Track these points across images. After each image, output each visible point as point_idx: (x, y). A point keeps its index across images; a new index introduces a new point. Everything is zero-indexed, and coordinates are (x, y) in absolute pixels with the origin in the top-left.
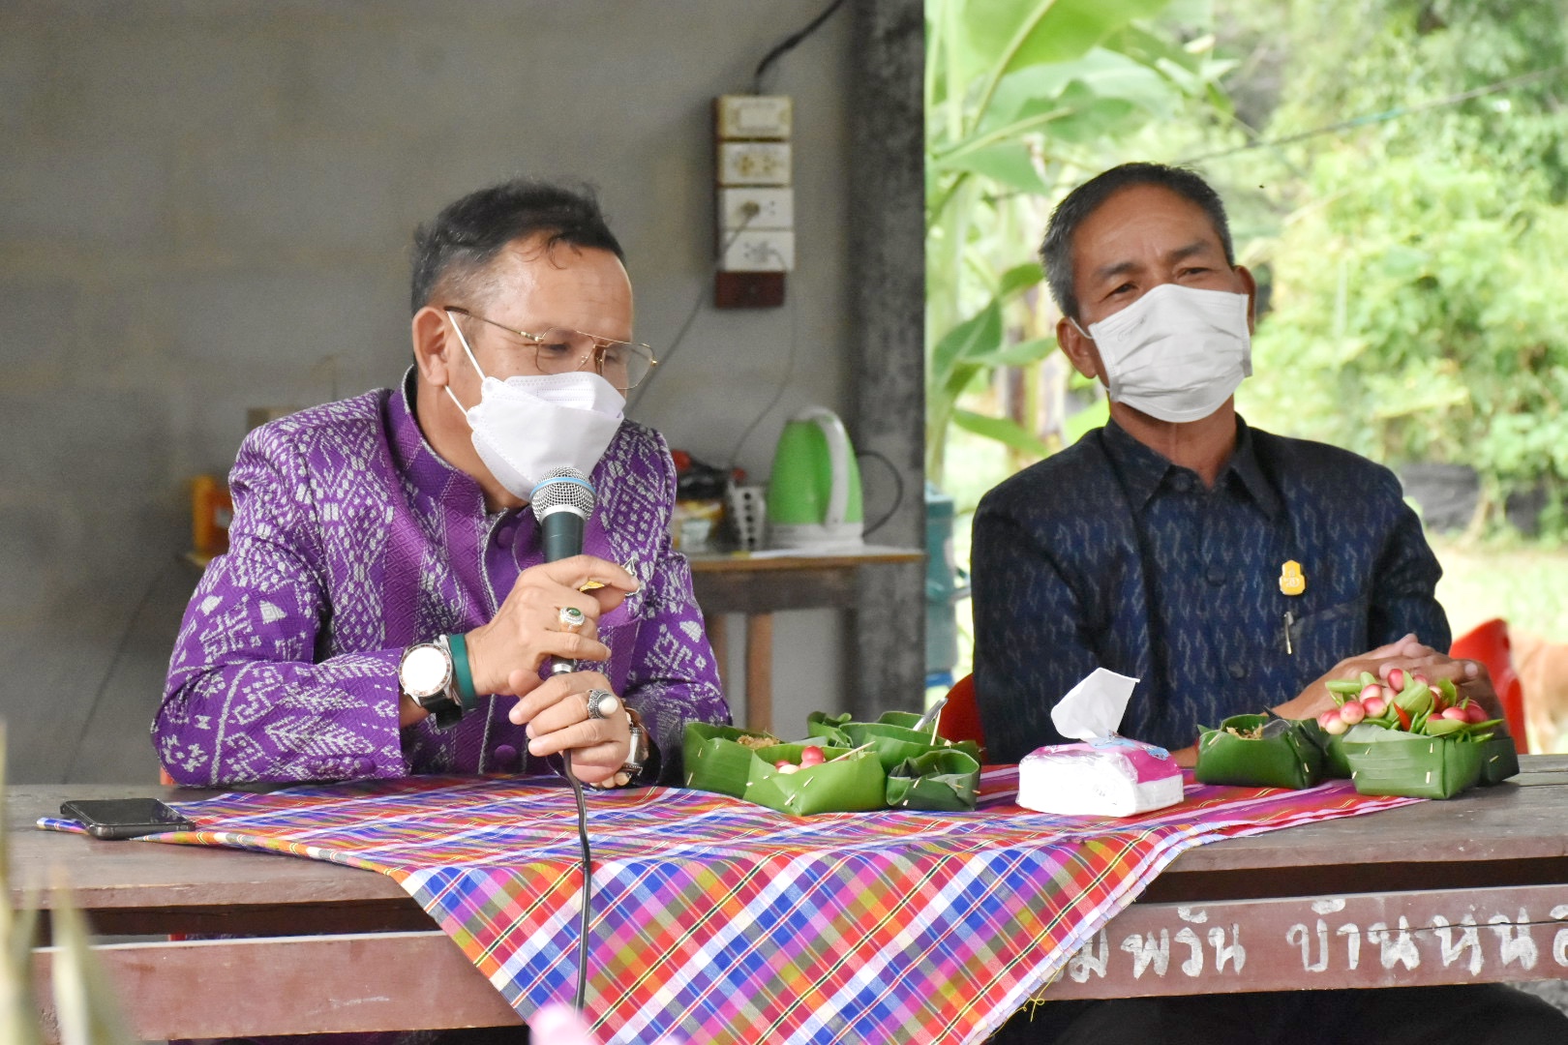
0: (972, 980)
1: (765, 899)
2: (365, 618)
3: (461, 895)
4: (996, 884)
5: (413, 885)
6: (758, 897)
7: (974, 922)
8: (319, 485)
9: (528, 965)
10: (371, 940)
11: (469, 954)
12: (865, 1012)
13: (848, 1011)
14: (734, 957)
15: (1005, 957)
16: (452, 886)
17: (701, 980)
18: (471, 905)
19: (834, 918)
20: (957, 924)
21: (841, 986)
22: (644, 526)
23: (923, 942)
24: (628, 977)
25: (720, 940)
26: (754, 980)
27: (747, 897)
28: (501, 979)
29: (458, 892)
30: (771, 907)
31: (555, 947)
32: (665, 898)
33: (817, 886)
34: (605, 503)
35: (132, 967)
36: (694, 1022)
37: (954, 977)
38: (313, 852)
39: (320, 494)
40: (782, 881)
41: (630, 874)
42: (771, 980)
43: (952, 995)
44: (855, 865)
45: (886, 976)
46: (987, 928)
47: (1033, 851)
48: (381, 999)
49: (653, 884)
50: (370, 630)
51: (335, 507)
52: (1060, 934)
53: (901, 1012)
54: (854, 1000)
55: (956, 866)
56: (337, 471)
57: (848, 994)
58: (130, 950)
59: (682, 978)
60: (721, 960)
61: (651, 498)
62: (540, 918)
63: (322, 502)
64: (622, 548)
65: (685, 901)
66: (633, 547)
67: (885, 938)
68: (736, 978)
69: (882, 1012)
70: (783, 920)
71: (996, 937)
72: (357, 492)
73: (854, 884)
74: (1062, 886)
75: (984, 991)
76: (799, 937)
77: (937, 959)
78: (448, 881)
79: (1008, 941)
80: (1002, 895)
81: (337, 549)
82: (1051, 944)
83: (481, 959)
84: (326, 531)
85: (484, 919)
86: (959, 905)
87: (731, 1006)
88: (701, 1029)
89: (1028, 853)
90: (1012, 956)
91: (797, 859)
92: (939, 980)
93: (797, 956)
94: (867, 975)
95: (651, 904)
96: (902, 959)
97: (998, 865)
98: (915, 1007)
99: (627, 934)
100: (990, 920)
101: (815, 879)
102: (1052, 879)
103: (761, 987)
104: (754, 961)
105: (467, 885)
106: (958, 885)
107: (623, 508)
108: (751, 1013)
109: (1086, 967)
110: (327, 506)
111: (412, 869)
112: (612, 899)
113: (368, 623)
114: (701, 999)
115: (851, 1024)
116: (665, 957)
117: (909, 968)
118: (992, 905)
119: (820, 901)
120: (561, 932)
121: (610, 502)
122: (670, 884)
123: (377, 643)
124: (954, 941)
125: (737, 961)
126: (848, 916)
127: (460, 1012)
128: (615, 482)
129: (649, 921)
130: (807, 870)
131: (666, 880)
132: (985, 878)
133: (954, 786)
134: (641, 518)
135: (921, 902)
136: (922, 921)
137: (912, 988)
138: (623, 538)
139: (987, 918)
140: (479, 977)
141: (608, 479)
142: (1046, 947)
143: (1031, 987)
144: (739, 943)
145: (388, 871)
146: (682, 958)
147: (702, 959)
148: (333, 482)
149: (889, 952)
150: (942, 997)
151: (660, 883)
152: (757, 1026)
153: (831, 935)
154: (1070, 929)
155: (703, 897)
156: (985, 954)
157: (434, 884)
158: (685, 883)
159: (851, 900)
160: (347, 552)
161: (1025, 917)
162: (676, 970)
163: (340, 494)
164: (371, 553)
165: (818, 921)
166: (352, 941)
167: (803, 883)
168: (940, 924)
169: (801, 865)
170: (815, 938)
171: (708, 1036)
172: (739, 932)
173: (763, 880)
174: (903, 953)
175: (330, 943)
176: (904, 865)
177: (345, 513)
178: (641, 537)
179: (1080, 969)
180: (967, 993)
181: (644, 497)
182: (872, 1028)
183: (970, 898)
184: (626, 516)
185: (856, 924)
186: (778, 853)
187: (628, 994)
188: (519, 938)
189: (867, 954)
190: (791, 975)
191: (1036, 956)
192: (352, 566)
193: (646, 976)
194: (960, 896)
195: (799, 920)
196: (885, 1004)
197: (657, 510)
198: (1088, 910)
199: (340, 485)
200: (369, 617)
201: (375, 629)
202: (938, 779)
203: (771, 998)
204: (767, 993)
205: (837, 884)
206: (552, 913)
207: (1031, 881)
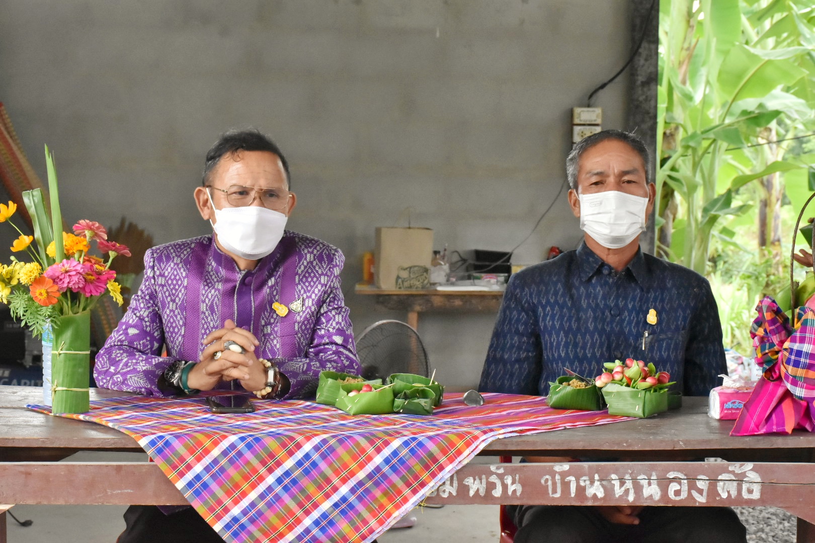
0: (393, 493)
1: (299, 455)
2: (174, 325)
3: (164, 448)
4: (404, 452)
5: (143, 443)
6: (296, 454)
7: (394, 469)
8: (158, 269)
9: (192, 479)
10: (125, 465)
11: (166, 474)
12: (343, 506)
13: (336, 505)
14: (285, 479)
15: (408, 485)
16: (160, 444)
17: (270, 489)
18: (168, 453)
19: (330, 464)
20: (386, 469)
21: (333, 494)
22: (312, 284)
23: (370, 476)
24: (237, 486)
25: (279, 472)
26: (294, 490)
27: (291, 453)
28: (180, 485)
29: (163, 446)
30: (302, 458)
31: (205, 472)
32: (254, 453)
33: (323, 449)
34: (300, 271)
35: (22, 472)
36: (266, 507)
37: (385, 493)
38: (110, 425)
39: (158, 273)
40: (307, 447)
41: (240, 441)
42: (302, 490)
43: (384, 500)
44: (341, 441)
45: (353, 491)
46: (400, 471)
47: (423, 437)
48: (129, 491)
49: (249, 446)
50: (176, 330)
51: (163, 279)
52: (433, 475)
53: (359, 506)
54: (338, 501)
55: (387, 443)
56: (167, 264)
57: (335, 498)
58: (21, 465)
59: (262, 488)
60: (279, 481)
61: (320, 272)
62: (199, 459)
63: (158, 276)
64: (300, 292)
65: (263, 454)
66: (305, 292)
67: (352, 474)
68: (286, 488)
69: (351, 506)
70: (307, 464)
71: (404, 475)
72: (173, 273)
73: (340, 450)
74: (435, 454)
75: (399, 499)
76: (314, 472)
77: (377, 484)
78: (159, 442)
79: (410, 477)
80: (407, 457)
81: (162, 296)
82: (429, 479)
83: (171, 476)
84: (159, 288)
85: (174, 458)
86: (387, 461)
87: (283, 501)
88: (269, 510)
89: (421, 439)
90: (412, 484)
91: (315, 437)
92: (378, 493)
93: (314, 481)
94: (344, 490)
95: (248, 455)
96: (360, 484)
97: (406, 444)
98: (365, 505)
99: (237, 468)
100: (400, 468)
101: (322, 447)
102: (430, 451)
103: (297, 493)
104: (294, 482)
105: (167, 443)
106: (387, 452)
107: (307, 275)
108: (292, 504)
109: (447, 491)
110: (160, 278)
111: (144, 436)
112: (231, 452)
113: (175, 327)
114: (270, 497)
115: (337, 511)
116: (254, 478)
117: (364, 488)
118: (402, 461)
119: (324, 457)
120: (208, 466)
121: (302, 272)
122: (256, 446)
123: (180, 335)
124: (385, 476)
125: (287, 481)
126: (336, 464)
127: (163, 498)
128: (308, 263)
129: (247, 462)
130: (319, 443)
131: (255, 445)
132: (400, 450)
133: (423, 404)
134: (312, 280)
135: (370, 459)
136: (370, 467)
137: (365, 497)
138: (302, 288)
139: (400, 467)
140: (170, 484)
141: (305, 261)
142: (427, 481)
143: (420, 498)
144: (287, 474)
145: (133, 436)
146: (261, 479)
147: (270, 480)
148: (165, 268)
149: (355, 481)
150: (379, 501)
151: (252, 446)
152: (294, 510)
153: (328, 472)
154: (439, 474)
155: (271, 452)
156: (399, 483)
157: (153, 443)
158: (263, 446)
159: (338, 457)
160: (167, 297)
161: (417, 467)
162: (259, 484)
163: (166, 274)
164: (180, 299)
165: (323, 465)
166: (117, 466)
167: (316, 448)
168: (378, 469)
169: (316, 440)
170: (321, 473)
171: (272, 514)
172: (287, 469)
173: (299, 446)
174: (361, 481)
175: (107, 466)
176: (363, 442)
177: (167, 282)
178: (309, 288)
179: (444, 491)
180: (391, 499)
181: (317, 272)
182: (347, 513)
183: (392, 458)
184: (307, 278)
185: (339, 467)
186: (308, 435)
187: (237, 494)
188: (189, 467)
189: (344, 481)
190: (311, 488)
191: (423, 485)
192: (169, 303)
193: (245, 486)
194: (387, 457)
195: (314, 464)
196: (353, 503)
197: (320, 277)
198: (447, 465)
199: (167, 270)
200: (176, 325)
201: (179, 330)
202: (416, 401)
203: (301, 498)
204: (300, 496)
205: (332, 449)
206: (204, 457)
207: (420, 452)
